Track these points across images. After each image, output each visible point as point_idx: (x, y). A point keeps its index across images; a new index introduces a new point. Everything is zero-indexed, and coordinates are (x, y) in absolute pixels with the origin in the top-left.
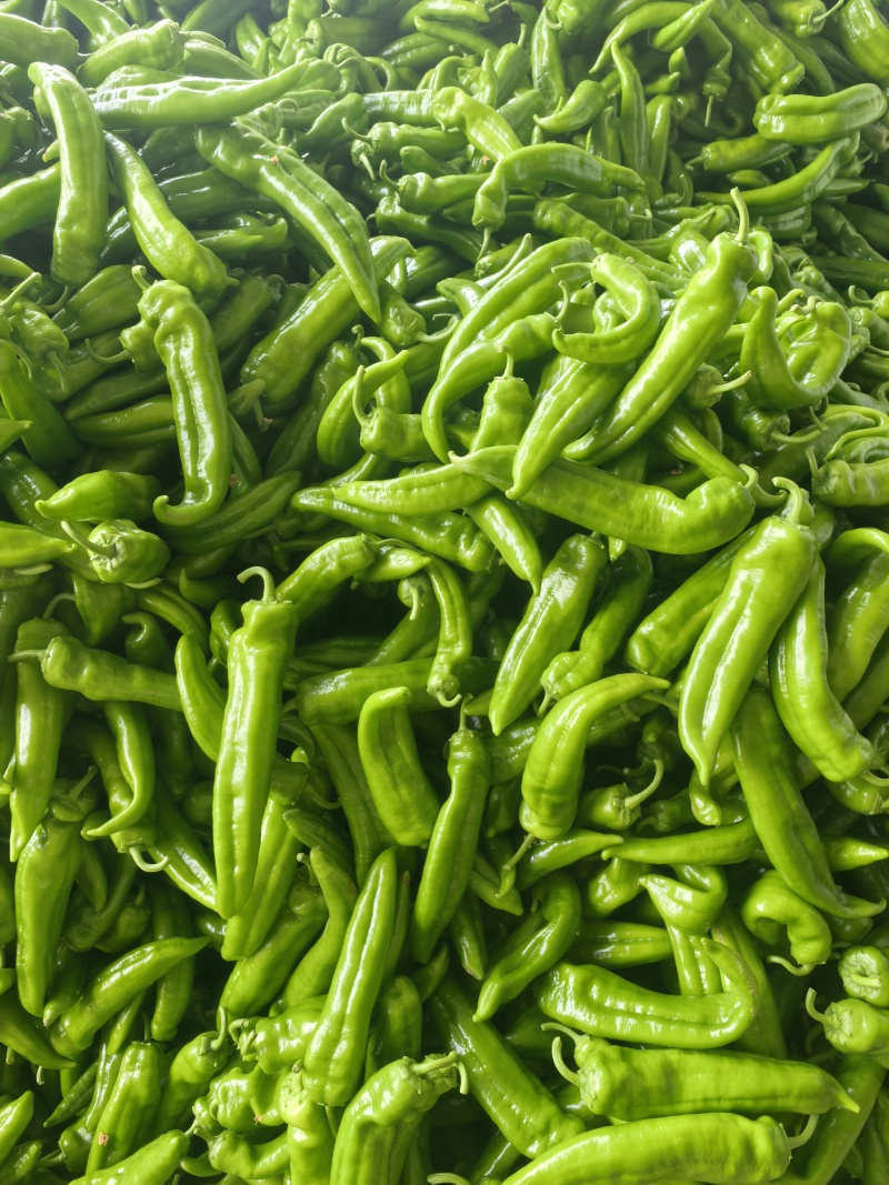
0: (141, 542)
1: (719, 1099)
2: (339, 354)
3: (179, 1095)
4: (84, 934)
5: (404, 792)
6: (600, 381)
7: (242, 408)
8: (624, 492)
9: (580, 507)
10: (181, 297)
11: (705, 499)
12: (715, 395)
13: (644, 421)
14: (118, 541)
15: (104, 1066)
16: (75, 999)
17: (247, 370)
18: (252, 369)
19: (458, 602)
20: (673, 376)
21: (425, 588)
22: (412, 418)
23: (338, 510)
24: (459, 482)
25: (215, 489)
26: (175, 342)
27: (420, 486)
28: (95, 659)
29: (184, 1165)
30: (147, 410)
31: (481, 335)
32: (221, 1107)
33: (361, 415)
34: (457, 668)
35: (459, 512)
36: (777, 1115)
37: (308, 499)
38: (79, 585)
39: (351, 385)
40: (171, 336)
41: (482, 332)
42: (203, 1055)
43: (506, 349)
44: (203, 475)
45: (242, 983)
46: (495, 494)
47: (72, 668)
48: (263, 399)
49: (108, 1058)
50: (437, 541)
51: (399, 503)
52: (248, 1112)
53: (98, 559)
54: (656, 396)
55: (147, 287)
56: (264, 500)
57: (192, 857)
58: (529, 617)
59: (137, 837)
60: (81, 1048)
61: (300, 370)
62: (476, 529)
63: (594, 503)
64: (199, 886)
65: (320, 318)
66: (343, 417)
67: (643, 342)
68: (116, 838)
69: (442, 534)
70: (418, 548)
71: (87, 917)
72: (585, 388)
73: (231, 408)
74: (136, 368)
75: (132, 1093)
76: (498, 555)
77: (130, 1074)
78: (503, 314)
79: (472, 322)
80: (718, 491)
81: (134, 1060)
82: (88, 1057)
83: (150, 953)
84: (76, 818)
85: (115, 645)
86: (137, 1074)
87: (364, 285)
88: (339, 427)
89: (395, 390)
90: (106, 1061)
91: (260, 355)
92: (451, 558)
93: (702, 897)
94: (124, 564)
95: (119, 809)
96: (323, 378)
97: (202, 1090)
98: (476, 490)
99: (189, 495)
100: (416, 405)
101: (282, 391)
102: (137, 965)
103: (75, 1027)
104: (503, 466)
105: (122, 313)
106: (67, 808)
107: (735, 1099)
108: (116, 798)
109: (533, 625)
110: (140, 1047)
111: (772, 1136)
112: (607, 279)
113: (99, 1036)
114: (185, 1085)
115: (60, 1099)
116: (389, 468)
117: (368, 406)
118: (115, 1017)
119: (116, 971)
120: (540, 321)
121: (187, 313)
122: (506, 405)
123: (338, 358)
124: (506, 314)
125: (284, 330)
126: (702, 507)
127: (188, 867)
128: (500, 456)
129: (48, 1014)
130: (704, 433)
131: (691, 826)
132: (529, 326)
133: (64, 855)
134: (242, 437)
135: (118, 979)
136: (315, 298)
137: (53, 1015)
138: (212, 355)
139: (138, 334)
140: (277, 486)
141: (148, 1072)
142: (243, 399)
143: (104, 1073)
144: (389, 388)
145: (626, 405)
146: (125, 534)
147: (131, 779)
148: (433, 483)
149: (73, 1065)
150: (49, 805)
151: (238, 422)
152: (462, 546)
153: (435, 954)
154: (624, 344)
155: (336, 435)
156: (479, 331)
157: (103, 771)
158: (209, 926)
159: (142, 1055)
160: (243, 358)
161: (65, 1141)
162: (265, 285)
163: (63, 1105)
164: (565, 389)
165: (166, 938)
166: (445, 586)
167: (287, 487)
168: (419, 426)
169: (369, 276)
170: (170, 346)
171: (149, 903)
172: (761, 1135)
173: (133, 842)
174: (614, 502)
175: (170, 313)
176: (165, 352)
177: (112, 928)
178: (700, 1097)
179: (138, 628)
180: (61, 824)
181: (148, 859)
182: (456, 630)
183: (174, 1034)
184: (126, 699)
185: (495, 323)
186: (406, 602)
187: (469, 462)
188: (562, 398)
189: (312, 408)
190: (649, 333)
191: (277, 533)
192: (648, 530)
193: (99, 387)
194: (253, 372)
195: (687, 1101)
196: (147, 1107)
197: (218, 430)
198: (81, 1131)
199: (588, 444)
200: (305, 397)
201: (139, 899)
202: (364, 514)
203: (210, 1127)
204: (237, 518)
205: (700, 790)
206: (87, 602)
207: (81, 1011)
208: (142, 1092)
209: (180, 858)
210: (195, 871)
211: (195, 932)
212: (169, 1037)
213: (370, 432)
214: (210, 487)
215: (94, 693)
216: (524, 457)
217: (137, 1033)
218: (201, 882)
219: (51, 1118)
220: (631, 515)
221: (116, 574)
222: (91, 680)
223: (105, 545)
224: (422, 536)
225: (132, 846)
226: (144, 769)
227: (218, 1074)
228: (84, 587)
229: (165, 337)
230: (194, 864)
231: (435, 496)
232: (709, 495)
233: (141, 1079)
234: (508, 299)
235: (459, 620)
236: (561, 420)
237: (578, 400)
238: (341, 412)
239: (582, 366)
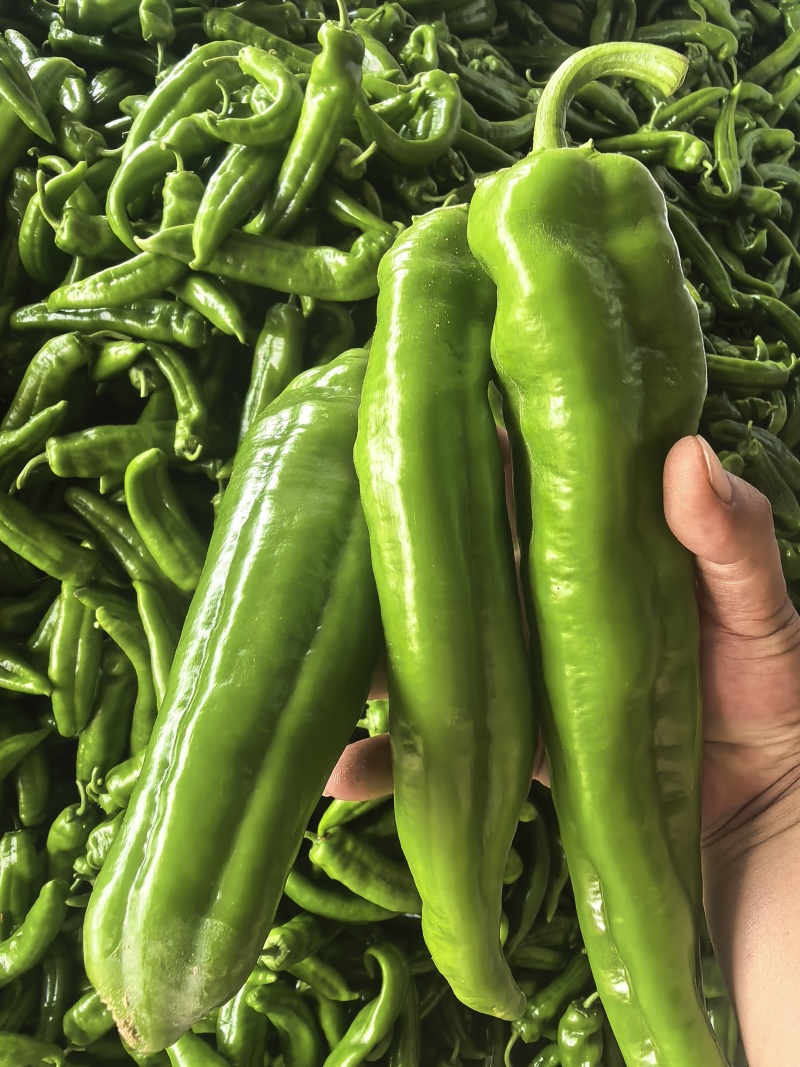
2: (23, 178)
5: (179, 543)
6: (259, 161)
8: (297, 254)
9: (263, 272)
11: (360, 247)
12: (360, 164)
13: (302, 193)
19: (183, 374)
20: (315, 151)
21: (151, 369)
22: (98, 218)
24: (153, 265)
27: (118, 276)
29: (68, 903)
31: (153, 135)
33: (52, 221)
34: (195, 428)
35: (166, 296)
37: (27, 316)
39: (36, 200)
42: (70, 821)
43: (172, 146)
45: (89, 748)
50: (151, 327)
51: (101, 295)
54: (305, 170)
62: (185, 307)
63: (273, 265)
66: (37, 230)
67: (288, 123)
69: (152, 321)
70: (134, 337)
72: (246, 168)
75: (14, 873)
76: (211, 325)
77: (8, 858)
78: (169, 115)
79: (141, 125)
80: (370, 241)
81: (9, 846)
86: (15, 857)
87: (29, 108)
88: (36, 242)
89: (81, 202)
92: (168, 339)
96: (13, 204)
97: (80, 850)
98: (169, 271)
100: (101, 208)
104: (184, 243)
109: (257, 388)
110: (12, 835)
112: (253, 69)
114: (63, 853)
116: (91, 267)
117: (56, 212)
120: (203, 117)
122: (181, 194)
123: (23, 182)
124: (170, 115)
126: (359, 256)
128: (179, 234)
132: (194, 123)
141: (24, 851)
144: (74, 202)
145: (285, 185)
148: (129, 271)
152: (174, 325)
154: (271, 126)
155: (37, 251)
156: (150, 131)
158: (50, 721)
159: (14, 841)
164: (228, 170)
166: (168, 362)
167: (4, 307)
168: (107, 224)
174: (290, 263)
182: (188, 397)
185: (163, 123)
186: (137, 386)
187: (152, 243)
188: (227, 177)
190: (289, 113)
192: (324, 283)
199: (262, 222)
208: (24, 870)
211: (36, 726)
212: (38, 820)
213: (63, 234)
216: (200, 233)
220: (306, 271)
224: (136, 326)
231: (132, 283)
232: (364, 245)
233: (19, 859)
234: (170, 100)
235: (188, 388)
236: (227, 197)
237: (241, 179)
238: (33, 228)
239: (241, 149)
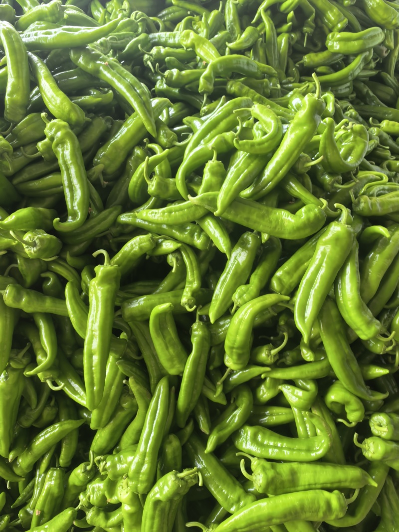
0: (48, 239)
1: (315, 484)
2: (138, 152)
3: (73, 491)
4: (27, 420)
5: (171, 350)
6: (256, 162)
7: (94, 177)
8: (268, 212)
9: (248, 219)
10: (64, 127)
11: (304, 214)
12: (308, 167)
13: (276, 179)
14: (37, 239)
15: (38, 480)
16: (23, 449)
17: (96, 160)
18: (98, 159)
19: (194, 264)
20: (288, 159)
21: (179, 257)
22: (171, 180)
23: (139, 223)
24: (193, 209)
25: (82, 215)
26: (62, 147)
27: (175, 211)
28: (28, 294)
29: (75, 523)
30: (51, 179)
31: (202, 142)
32: (92, 496)
33: (148, 179)
34: (194, 294)
35: (194, 223)
36: (341, 490)
37: (125, 218)
38: (20, 260)
39: (143, 166)
40: (60, 145)
41: (203, 140)
42: (83, 473)
43: (213, 148)
44: (76, 208)
45: (100, 440)
46: (209, 214)
47: (18, 298)
48: (104, 173)
49: (40, 475)
50: (184, 236)
51: (166, 219)
52: (104, 498)
53: (27, 247)
54: (281, 168)
55: (48, 122)
56: (104, 219)
57: (76, 383)
58: (227, 270)
59: (49, 374)
60: (27, 471)
61: (121, 159)
62: (202, 230)
63: (254, 217)
64: (79, 396)
65: (129, 135)
66: (140, 180)
67: (275, 144)
68: (40, 375)
69: (186, 233)
70: (175, 240)
71: (28, 411)
72: (249, 165)
73: (89, 178)
74: (45, 160)
75: (51, 491)
76: (212, 242)
77: (50, 482)
78: (212, 132)
79: (198, 136)
80: (309, 210)
81: (52, 476)
82: (31, 476)
83: (57, 427)
84: (21, 367)
85: (37, 287)
86: (53, 483)
87: (149, 120)
88: (138, 185)
89: (163, 168)
90: (39, 477)
91: (102, 153)
92: (191, 244)
93: (306, 393)
94: (39, 250)
95: (41, 362)
96: (131, 163)
97: (83, 489)
98: (200, 212)
99: (70, 217)
100: (173, 175)
101: (112, 168)
102: (52, 433)
103: (24, 462)
104: (213, 201)
105: (38, 135)
106: (16, 362)
107: (323, 484)
108: (39, 357)
109: (228, 273)
110: (54, 470)
111: (339, 499)
112: (258, 115)
113: (36, 466)
114: (75, 486)
115: (19, 495)
116: (161, 203)
117: (151, 175)
118: (43, 457)
119: (42, 436)
120: (228, 135)
121: (67, 135)
122: (213, 173)
123: (137, 154)
124: (213, 132)
125: (112, 141)
126: (302, 218)
127: (73, 388)
128: (211, 196)
129: (11, 456)
130: (303, 184)
131: (301, 362)
132: (224, 137)
133: (16, 384)
134: (94, 190)
135: (43, 439)
136: (126, 126)
137: (13, 457)
138: (79, 154)
139: (45, 144)
140: (110, 213)
141: (58, 481)
142: (94, 173)
143: (38, 483)
144: (160, 167)
145: (268, 173)
146: (40, 236)
147: (46, 348)
148: (181, 209)
149: (24, 479)
150: (9, 361)
151: (92, 184)
152: (196, 238)
153: (187, 423)
154: (266, 144)
155: (137, 189)
156: (201, 140)
157: (33, 345)
158: (85, 414)
159: (55, 474)
160: (94, 155)
161: (21, 514)
162: (103, 121)
163: (20, 498)
164: (240, 166)
165: (65, 420)
166: (188, 257)
167: (115, 213)
168: (175, 184)
169: (151, 116)
170: (60, 149)
171: (57, 405)
172: (334, 499)
173: (48, 377)
174: (263, 217)
175: (59, 134)
176: (57, 152)
177: (40, 416)
178: (307, 483)
179: (48, 279)
180: (14, 370)
181: (55, 384)
182: (194, 276)
183: (70, 464)
184: (43, 312)
185: (208, 136)
186: (171, 264)
187: (197, 200)
188: (238, 170)
189: (126, 176)
190: (277, 140)
191: (111, 234)
192: (279, 229)
193: (28, 169)
194: (99, 161)
195: (301, 486)
196: (58, 498)
197: (82, 187)
198: (28, 509)
199: (251, 190)
200: (123, 171)
201: (52, 403)
202: (150, 224)
203: (87, 505)
204: (92, 227)
205: (305, 346)
206: (24, 268)
207: (27, 455)
208: (56, 491)
209: (70, 384)
210: (77, 390)
211: (78, 417)
212: (68, 465)
213: (152, 187)
214: (79, 214)
215: (28, 309)
216: (222, 197)
217: (53, 464)
218: (79, 394)
219: (14, 504)
220: (271, 222)
221: (36, 254)
222: (26, 303)
223: (30, 241)
224: (177, 234)
225: (47, 379)
226: (52, 344)
227: (90, 481)
228: (22, 260)
229: (57, 145)
230: (76, 386)
231: (182, 216)
232: (306, 212)
233: (55, 484)
234: (214, 125)
235: (195, 272)
236: (239, 180)
237: (246, 171)
238: (138, 178)
239: (247, 155)
